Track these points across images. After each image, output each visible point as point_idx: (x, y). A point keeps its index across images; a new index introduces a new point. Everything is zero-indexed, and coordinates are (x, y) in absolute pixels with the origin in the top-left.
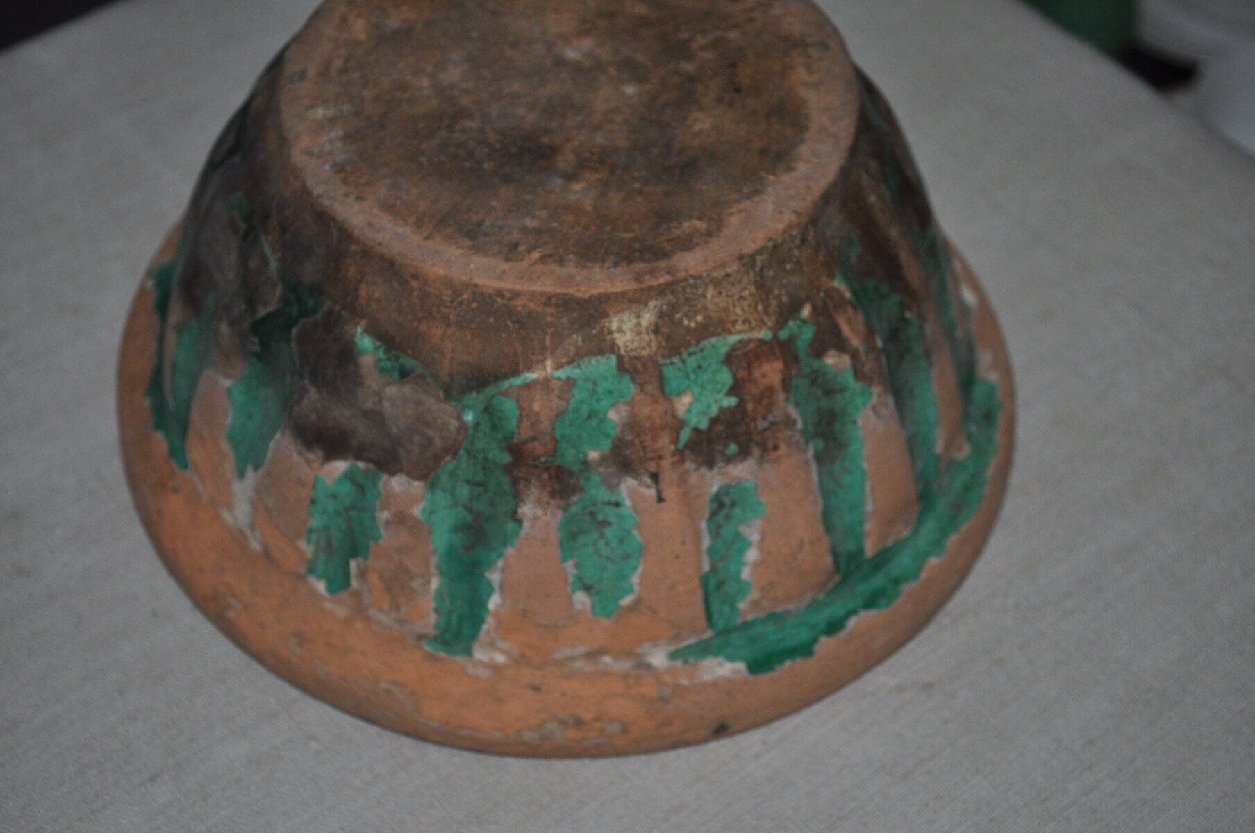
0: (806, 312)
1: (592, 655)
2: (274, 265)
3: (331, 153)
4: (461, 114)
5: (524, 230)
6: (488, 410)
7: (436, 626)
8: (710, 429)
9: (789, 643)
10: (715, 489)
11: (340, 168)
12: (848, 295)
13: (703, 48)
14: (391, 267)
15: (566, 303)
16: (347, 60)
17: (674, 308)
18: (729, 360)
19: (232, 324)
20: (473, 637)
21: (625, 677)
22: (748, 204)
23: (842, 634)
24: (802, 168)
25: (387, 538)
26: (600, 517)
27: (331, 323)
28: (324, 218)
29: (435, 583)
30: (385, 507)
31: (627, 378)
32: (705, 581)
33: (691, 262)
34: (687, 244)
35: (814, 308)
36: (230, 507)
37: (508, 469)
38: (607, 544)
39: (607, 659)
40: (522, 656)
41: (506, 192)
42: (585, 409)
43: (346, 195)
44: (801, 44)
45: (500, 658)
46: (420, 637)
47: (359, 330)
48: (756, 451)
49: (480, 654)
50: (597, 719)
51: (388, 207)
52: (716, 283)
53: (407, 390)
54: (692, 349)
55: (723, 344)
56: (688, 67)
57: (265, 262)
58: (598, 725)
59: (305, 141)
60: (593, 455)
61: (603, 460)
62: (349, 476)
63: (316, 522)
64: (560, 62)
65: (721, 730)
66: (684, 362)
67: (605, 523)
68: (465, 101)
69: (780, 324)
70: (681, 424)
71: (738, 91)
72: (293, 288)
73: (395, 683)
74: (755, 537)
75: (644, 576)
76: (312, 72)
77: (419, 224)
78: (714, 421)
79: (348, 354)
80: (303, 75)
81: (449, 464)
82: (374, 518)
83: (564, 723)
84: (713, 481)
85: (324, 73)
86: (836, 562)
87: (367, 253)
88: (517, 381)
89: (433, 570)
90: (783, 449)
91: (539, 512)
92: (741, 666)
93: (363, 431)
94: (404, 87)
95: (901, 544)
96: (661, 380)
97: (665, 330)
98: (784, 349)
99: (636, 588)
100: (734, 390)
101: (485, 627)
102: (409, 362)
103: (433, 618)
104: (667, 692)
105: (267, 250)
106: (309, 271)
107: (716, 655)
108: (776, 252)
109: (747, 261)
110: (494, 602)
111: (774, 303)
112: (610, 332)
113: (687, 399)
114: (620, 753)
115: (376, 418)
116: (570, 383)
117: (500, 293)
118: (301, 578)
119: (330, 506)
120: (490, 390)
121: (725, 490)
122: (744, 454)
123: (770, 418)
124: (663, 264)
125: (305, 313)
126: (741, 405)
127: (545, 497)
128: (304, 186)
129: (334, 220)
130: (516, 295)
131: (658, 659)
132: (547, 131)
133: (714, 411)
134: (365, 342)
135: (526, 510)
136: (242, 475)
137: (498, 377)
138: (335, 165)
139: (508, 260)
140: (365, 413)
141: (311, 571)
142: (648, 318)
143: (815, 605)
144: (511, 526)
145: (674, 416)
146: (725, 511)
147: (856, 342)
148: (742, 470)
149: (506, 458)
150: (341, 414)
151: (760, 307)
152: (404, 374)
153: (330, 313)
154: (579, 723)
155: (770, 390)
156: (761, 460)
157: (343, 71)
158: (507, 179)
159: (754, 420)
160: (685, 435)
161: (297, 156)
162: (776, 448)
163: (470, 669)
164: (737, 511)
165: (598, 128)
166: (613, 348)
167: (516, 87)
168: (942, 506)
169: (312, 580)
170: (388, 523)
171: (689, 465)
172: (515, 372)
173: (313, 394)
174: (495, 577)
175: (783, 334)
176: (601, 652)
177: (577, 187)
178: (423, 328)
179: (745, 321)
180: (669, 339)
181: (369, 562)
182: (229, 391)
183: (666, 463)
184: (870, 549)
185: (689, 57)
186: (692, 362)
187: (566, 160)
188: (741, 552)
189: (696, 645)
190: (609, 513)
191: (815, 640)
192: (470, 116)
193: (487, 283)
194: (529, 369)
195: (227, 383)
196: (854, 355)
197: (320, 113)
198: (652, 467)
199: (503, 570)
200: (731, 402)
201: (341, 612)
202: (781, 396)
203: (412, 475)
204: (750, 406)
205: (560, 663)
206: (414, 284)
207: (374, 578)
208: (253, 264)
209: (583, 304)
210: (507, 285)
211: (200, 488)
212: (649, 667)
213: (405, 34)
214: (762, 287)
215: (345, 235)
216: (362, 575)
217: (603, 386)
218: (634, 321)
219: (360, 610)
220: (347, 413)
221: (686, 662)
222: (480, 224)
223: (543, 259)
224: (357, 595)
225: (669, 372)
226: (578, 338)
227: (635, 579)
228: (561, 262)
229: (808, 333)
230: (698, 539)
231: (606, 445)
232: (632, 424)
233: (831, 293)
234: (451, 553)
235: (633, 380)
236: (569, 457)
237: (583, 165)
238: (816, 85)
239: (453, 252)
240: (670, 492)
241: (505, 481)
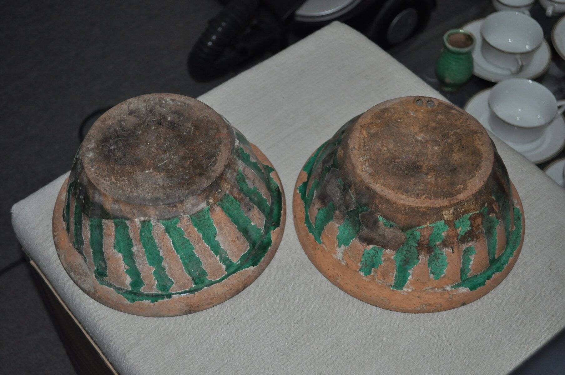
0: (486, 205)
1: (433, 289)
2: (354, 198)
3: (367, 170)
4: (396, 158)
5: (419, 190)
6: (412, 234)
7: (394, 283)
8: (465, 235)
9: (479, 282)
10: (465, 248)
11: (370, 175)
12: (495, 199)
13: (452, 135)
14: (388, 201)
15: (432, 209)
16: (364, 144)
17: (457, 208)
18: (470, 219)
19: (341, 211)
20: (404, 285)
21: (441, 293)
22: (471, 180)
23: (491, 279)
24: (483, 169)
25: (383, 264)
26: (438, 257)
27: (371, 213)
28: (368, 189)
29: (395, 274)
30: (383, 256)
31: (447, 225)
32: (461, 270)
33: (461, 197)
34: (459, 192)
35: (487, 203)
36: (335, 254)
37: (416, 247)
38: (438, 263)
39: (436, 289)
40: (416, 289)
41: (412, 179)
42: (436, 233)
43: (374, 182)
44: (476, 133)
45: (410, 290)
46: (389, 286)
47: (379, 215)
48: (475, 239)
49: (404, 289)
50: (434, 304)
51: (385, 185)
52: (467, 201)
53: (391, 230)
54: (461, 217)
55: (468, 215)
56: (449, 141)
57: (351, 198)
58: (434, 305)
59: (360, 167)
60: (437, 243)
61: (440, 244)
62: (373, 249)
63: (364, 259)
64: (417, 141)
65: (463, 304)
66: (459, 220)
67: (439, 258)
68: (396, 153)
69: (481, 209)
70: (458, 235)
71: (463, 147)
72: (359, 205)
73: (383, 297)
74: (473, 259)
75: (447, 270)
76: (356, 147)
77: (394, 190)
78: (466, 233)
79: (376, 221)
80: (354, 148)
81: (402, 246)
82: (380, 259)
83: (426, 305)
84: (464, 247)
85: (359, 147)
86: (490, 262)
87: (381, 197)
88: (420, 227)
89: (395, 271)
90: (481, 237)
91: (424, 257)
92: (468, 289)
93: (378, 238)
94: (380, 150)
95: (503, 254)
96: (455, 225)
97: (455, 213)
98: (481, 215)
99: (445, 273)
100: (471, 226)
101: (407, 283)
102: (392, 223)
103: (394, 282)
104: (451, 296)
105: (352, 195)
106: (363, 200)
107: (462, 286)
108: (480, 192)
109: (474, 195)
110: (410, 277)
111: (479, 204)
112: (443, 215)
113: (460, 229)
114: (438, 311)
115: (383, 236)
116: (433, 227)
117: (417, 207)
118: (357, 272)
119: (368, 255)
120: (413, 229)
121: (467, 248)
122: (472, 240)
123: (479, 231)
124: (455, 198)
125: (363, 211)
126: (472, 229)
127: (426, 253)
128: (362, 180)
129: (372, 189)
130: (420, 207)
131: (448, 288)
132: (418, 161)
133: (466, 231)
134: (381, 219)
135: (421, 257)
136: (340, 247)
137: (415, 227)
138: (369, 174)
139: (417, 199)
140: (380, 235)
141: (360, 270)
142: (452, 211)
143: (484, 272)
144: (416, 260)
145: (457, 233)
146: (466, 253)
147: (497, 210)
148: (471, 244)
149: (417, 245)
150: (373, 235)
151: (476, 206)
152: (391, 226)
153: (371, 211)
154: (430, 305)
155: (479, 225)
156: (476, 241)
157: (364, 146)
158: (411, 176)
159: (475, 232)
160: (459, 237)
161: (359, 172)
162: (479, 238)
163: (402, 293)
164: (469, 253)
165: (430, 160)
166: (443, 218)
167: (408, 149)
168: (511, 244)
169: (360, 272)
170: (384, 260)
171: (460, 244)
172: (420, 225)
173: (366, 230)
174: (411, 272)
175: (481, 211)
176: (435, 287)
177: (429, 177)
178: (396, 215)
179: (474, 209)
180: (456, 215)
181: (378, 269)
182: (339, 227)
183: (455, 244)
184: (496, 258)
185: (449, 138)
186: (461, 220)
187: (425, 170)
188: (469, 262)
189: (458, 284)
190: (440, 256)
191: (485, 281)
192: (398, 158)
193: (413, 204)
194: (423, 224)
195: (339, 225)
196: (496, 214)
197: (361, 159)
198: (452, 245)
199: (413, 270)
200: (470, 229)
201: (368, 280)
202: (481, 226)
203: (392, 249)
204: (474, 229)
205: (424, 291)
206: (394, 205)
207: (379, 273)
208: (348, 198)
209: (436, 209)
210: (418, 205)
211: (326, 248)
212: (446, 290)
213: (376, 134)
214: (477, 200)
215: (375, 193)
216: (375, 272)
217: (441, 227)
218: (449, 212)
219: (373, 279)
220: (374, 234)
221: (455, 289)
222: (408, 189)
223: (426, 198)
224: (373, 276)
225: (456, 223)
226: (435, 217)
227: (445, 271)
228: (430, 198)
229: (487, 210)
230: (460, 260)
231: (441, 241)
232: (448, 236)
233: (492, 199)
234: (400, 267)
235: (448, 226)
236: (432, 244)
237: (430, 170)
238: (482, 145)
239: (404, 197)
240: (455, 251)
241: (416, 250)
